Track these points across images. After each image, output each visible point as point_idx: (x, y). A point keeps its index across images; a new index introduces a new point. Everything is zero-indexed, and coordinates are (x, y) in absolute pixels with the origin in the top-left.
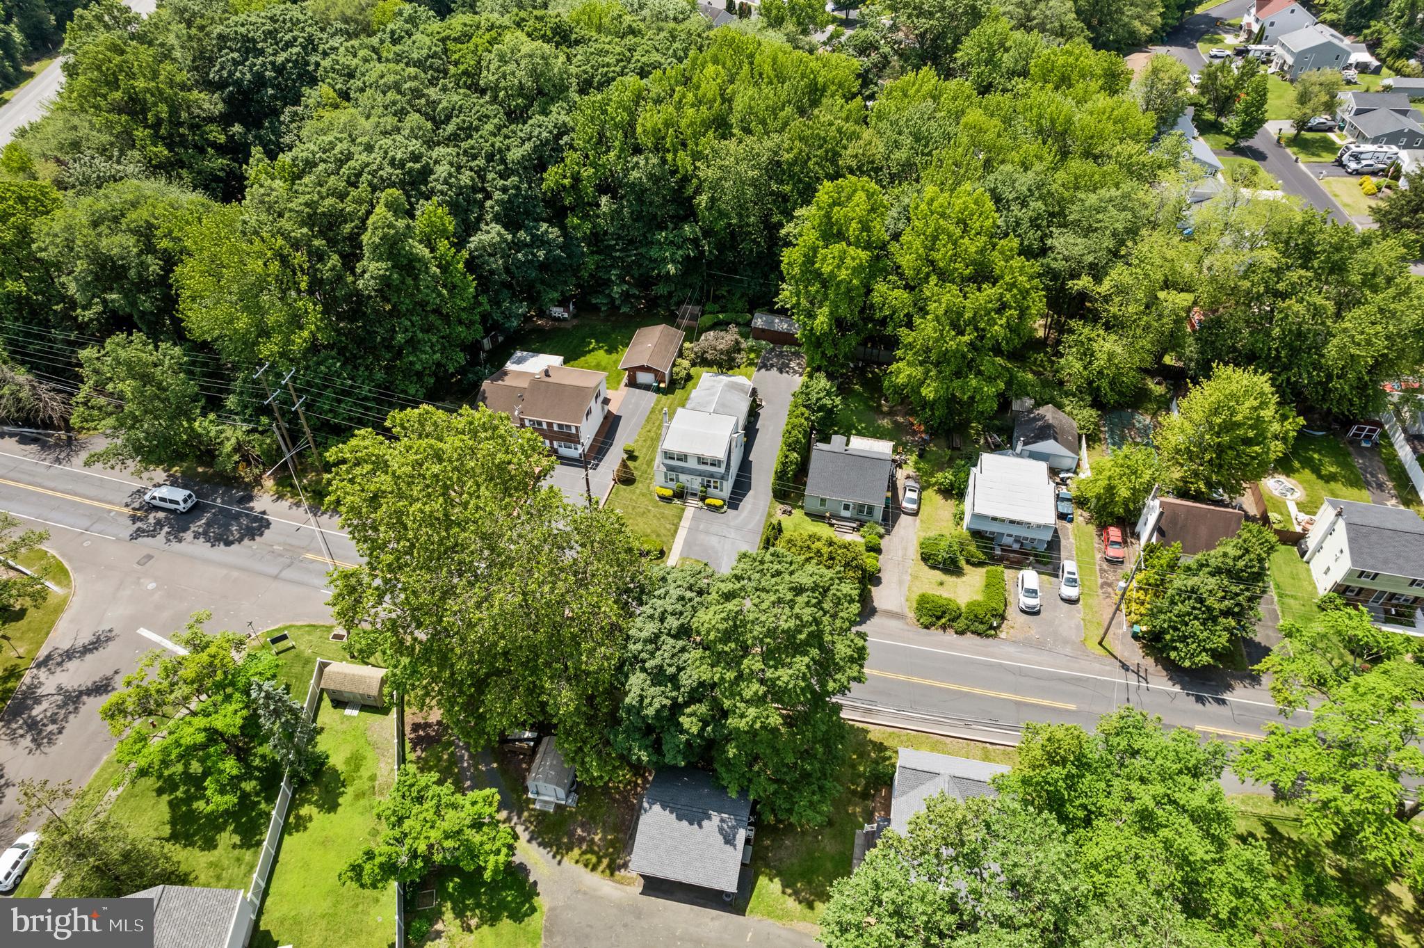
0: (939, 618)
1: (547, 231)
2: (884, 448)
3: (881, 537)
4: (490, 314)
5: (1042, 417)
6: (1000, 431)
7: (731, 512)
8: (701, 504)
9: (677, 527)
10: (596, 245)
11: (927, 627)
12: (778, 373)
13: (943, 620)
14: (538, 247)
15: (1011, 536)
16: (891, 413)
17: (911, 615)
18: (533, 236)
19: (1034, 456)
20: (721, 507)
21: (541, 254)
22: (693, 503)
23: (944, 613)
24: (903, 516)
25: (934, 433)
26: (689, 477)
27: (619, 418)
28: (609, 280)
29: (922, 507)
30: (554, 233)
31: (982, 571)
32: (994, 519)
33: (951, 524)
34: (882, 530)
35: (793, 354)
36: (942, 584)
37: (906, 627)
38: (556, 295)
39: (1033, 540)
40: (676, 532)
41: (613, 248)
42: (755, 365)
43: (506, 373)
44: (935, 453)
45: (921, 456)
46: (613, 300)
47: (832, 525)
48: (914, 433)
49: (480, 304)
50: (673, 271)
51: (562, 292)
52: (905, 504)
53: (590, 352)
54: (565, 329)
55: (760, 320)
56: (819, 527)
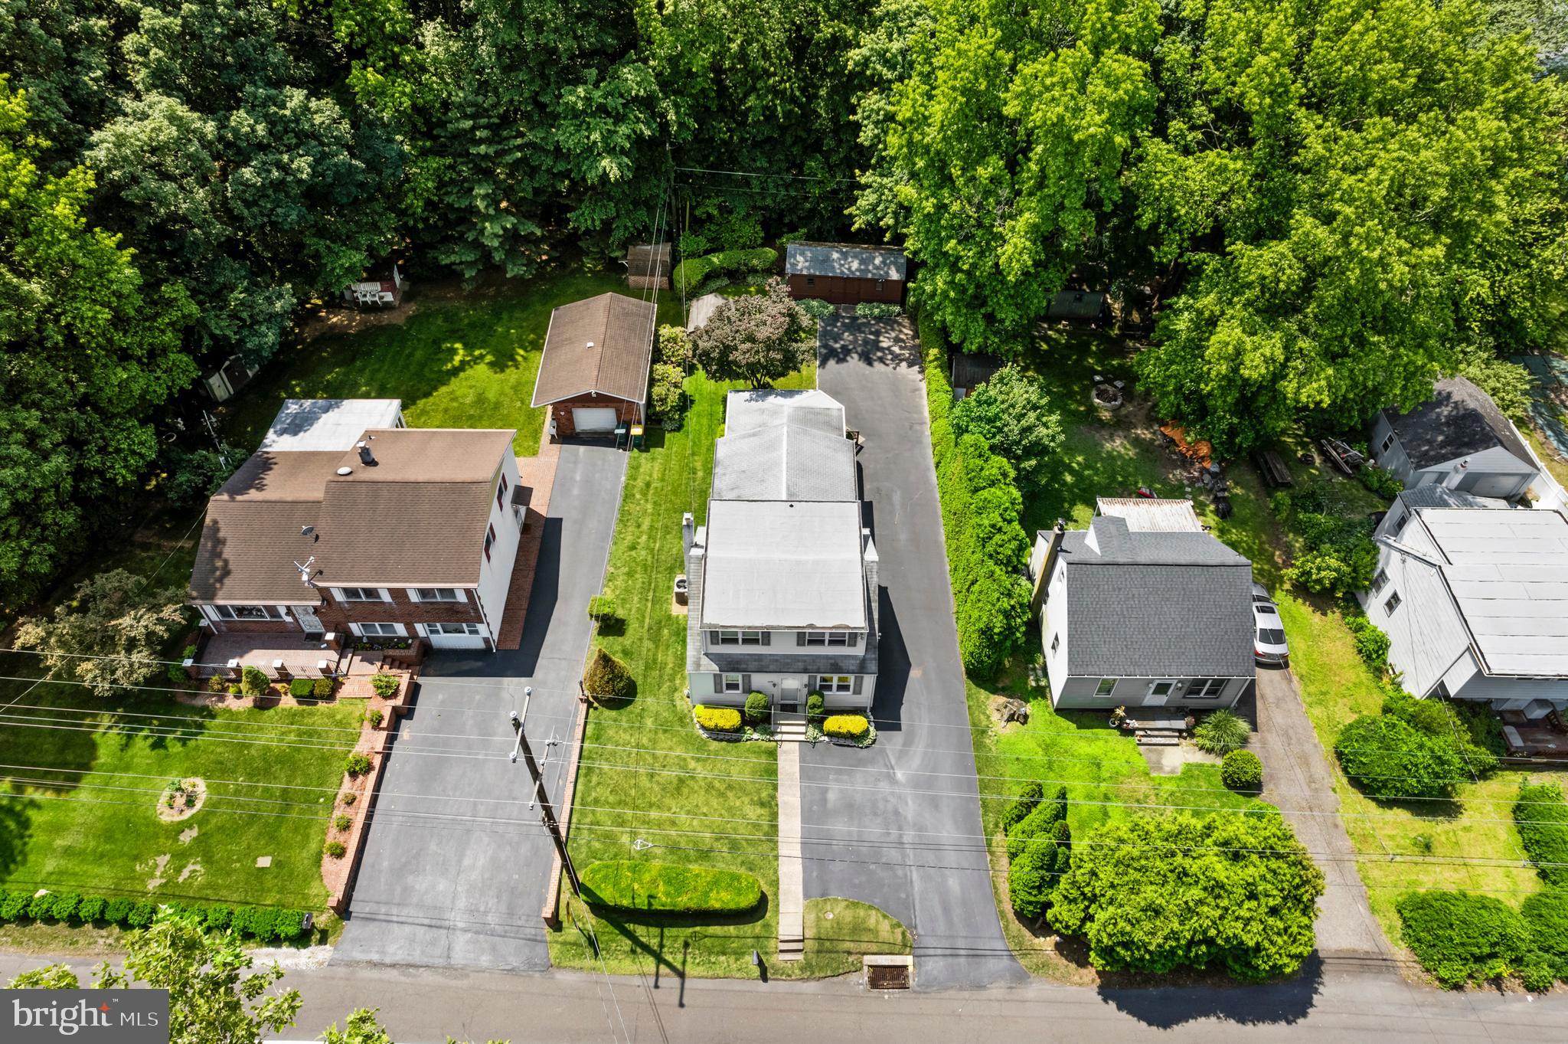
1: (305, 108)
2: (1177, 517)
3: (1245, 743)
4: (201, 322)
5: (1445, 398)
8: (812, 732)
9: (770, 804)
10: (428, 135)
11: (1456, 986)
12: (862, 365)
14: (291, 149)
16: (1120, 422)
17: (1400, 952)
20: (862, 732)
21: (303, 165)
22: (792, 733)
24: (1259, 671)
25: (1226, 457)
26: (777, 676)
27: (554, 526)
28: (472, 210)
30: (325, 111)
33: (1366, 677)
34: (1239, 726)
35: (879, 319)
36: (1426, 847)
37: (1406, 996)
38: (357, 258)
40: (774, 828)
41: (468, 137)
43: (267, 464)
44: (1245, 500)
45: (1223, 514)
46: (486, 254)
47: (1129, 732)
48: (1186, 462)
49: (170, 303)
50: (614, 173)
51: (371, 250)
52: (1258, 646)
53: (456, 371)
54: (391, 327)
55: (800, 258)
56: (1101, 743)
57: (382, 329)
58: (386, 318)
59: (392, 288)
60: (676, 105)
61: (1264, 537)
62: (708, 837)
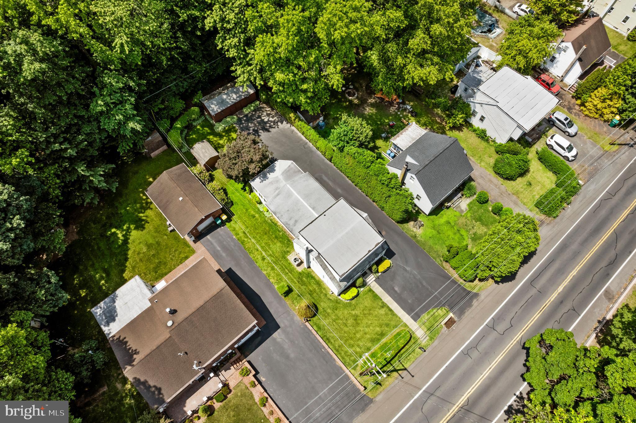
2: (415, 129)
8: (374, 275)
11: (557, 216)
12: (266, 133)
16: (363, 101)
17: (543, 216)
27: (231, 272)
35: (255, 110)
36: (530, 184)
40: (391, 310)
43: (121, 341)
47: (448, 208)
48: (391, 103)
50: (138, 127)
61: (430, 116)
62: (378, 329)
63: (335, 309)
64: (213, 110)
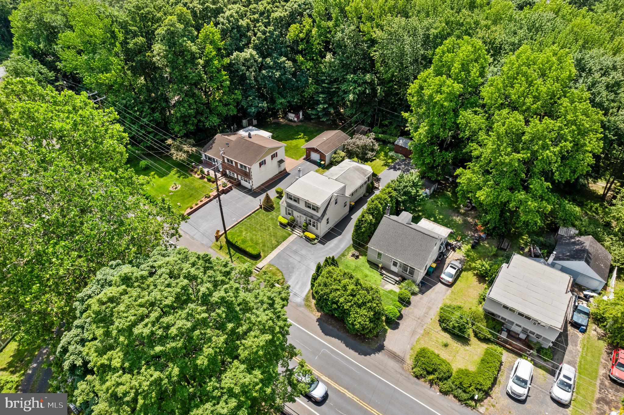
0: (429, 373)
1: (284, 62)
2: (443, 232)
3: (414, 294)
5: (581, 243)
6: (542, 246)
7: (319, 246)
8: (302, 234)
9: (279, 243)
11: (417, 377)
13: (431, 377)
14: (277, 70)
15: (520, 326)
16: (465, 215)
17: (410, 361)
18: (275, 63)
19: (564, 270)
20: (314, 239)
21: (278, 74)
22: (298, 232)
23: (435, 370)
24: (440, 284)
25: (489, 234)
26: (299, 214)
27: (287, 175)
29: (458, 282)
31: (485, 346)
32: (505, 307)
33: (475, 302)
34: (417, 289)
36: (446, 345)
37: (400, 370)
39: (538, 336)
40: (276, 247)
42: (388, 166)
43: (235, 134)
44: (487, 248)
45: (473, 247)
47: (382, 274)
48: (476, 231)
50: (351, 98)
52: (443, 276)
53: (297, 138)
54: (292, 126)
55: (401, 141)
56: (372, 273)
57: (289, 125)
58: (292, 124)
59: (298, 118)
60: (381, 88)
62: (260, 241)
63: (272, 219)
64: (398, 142)
